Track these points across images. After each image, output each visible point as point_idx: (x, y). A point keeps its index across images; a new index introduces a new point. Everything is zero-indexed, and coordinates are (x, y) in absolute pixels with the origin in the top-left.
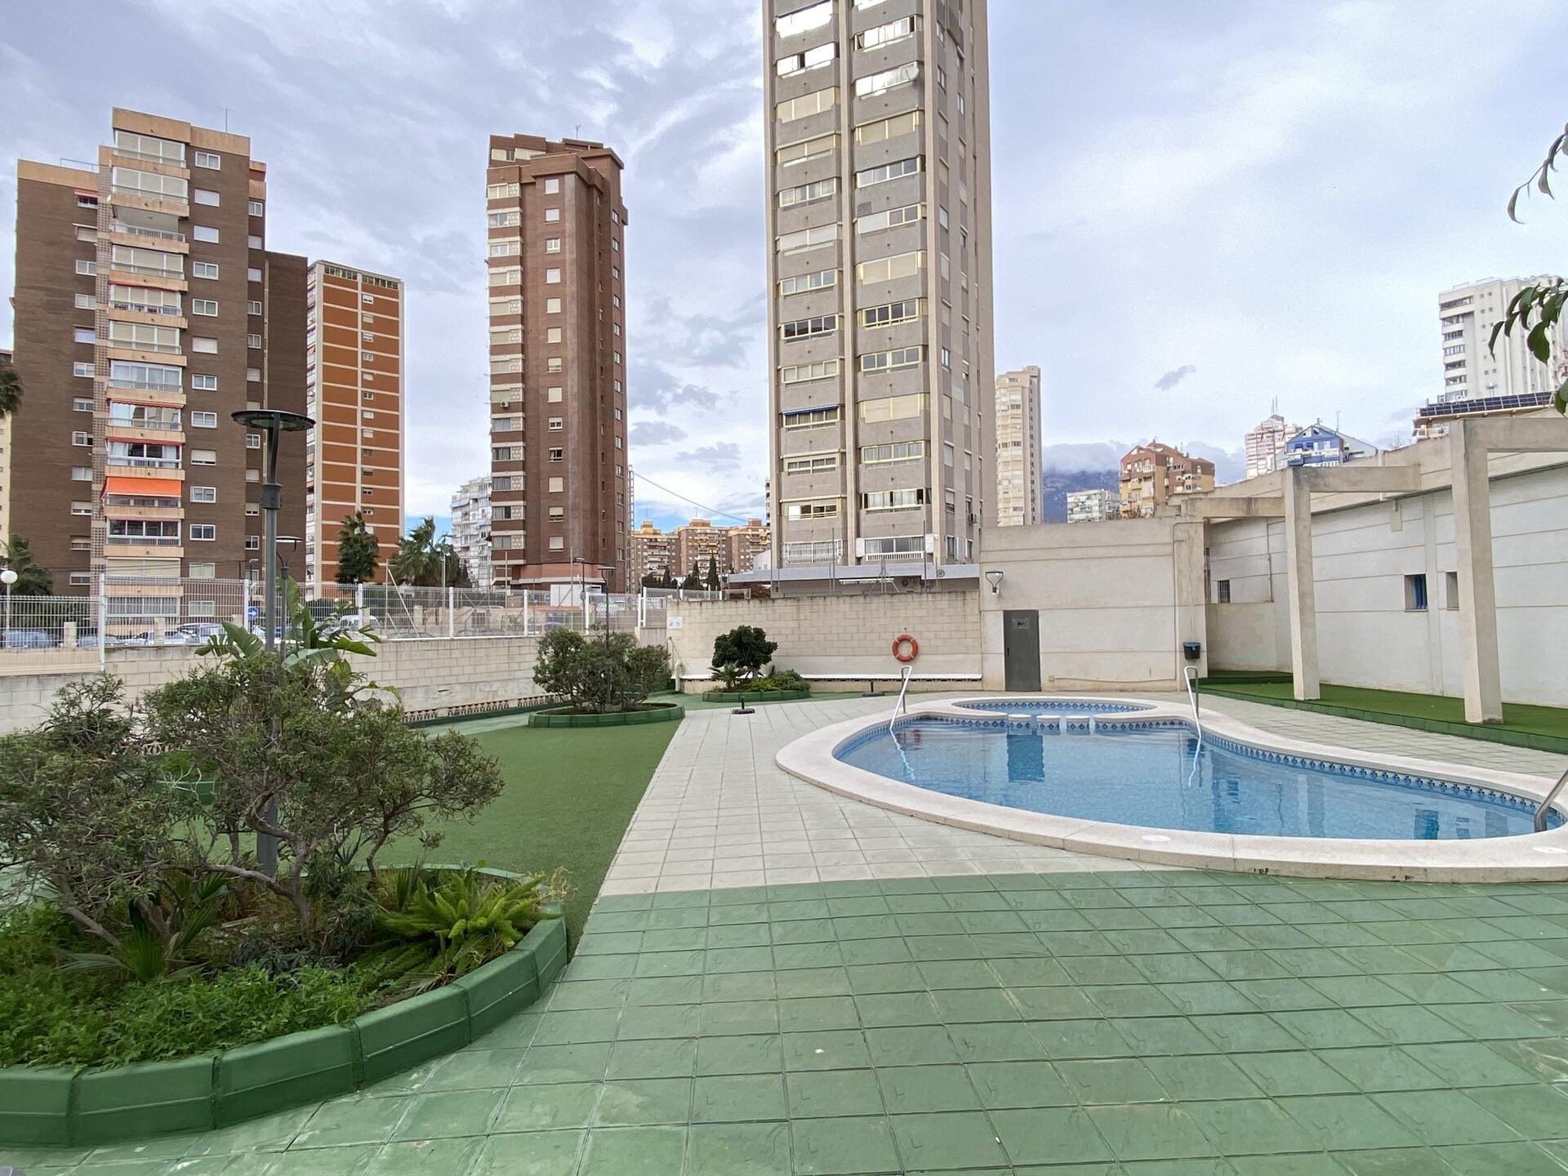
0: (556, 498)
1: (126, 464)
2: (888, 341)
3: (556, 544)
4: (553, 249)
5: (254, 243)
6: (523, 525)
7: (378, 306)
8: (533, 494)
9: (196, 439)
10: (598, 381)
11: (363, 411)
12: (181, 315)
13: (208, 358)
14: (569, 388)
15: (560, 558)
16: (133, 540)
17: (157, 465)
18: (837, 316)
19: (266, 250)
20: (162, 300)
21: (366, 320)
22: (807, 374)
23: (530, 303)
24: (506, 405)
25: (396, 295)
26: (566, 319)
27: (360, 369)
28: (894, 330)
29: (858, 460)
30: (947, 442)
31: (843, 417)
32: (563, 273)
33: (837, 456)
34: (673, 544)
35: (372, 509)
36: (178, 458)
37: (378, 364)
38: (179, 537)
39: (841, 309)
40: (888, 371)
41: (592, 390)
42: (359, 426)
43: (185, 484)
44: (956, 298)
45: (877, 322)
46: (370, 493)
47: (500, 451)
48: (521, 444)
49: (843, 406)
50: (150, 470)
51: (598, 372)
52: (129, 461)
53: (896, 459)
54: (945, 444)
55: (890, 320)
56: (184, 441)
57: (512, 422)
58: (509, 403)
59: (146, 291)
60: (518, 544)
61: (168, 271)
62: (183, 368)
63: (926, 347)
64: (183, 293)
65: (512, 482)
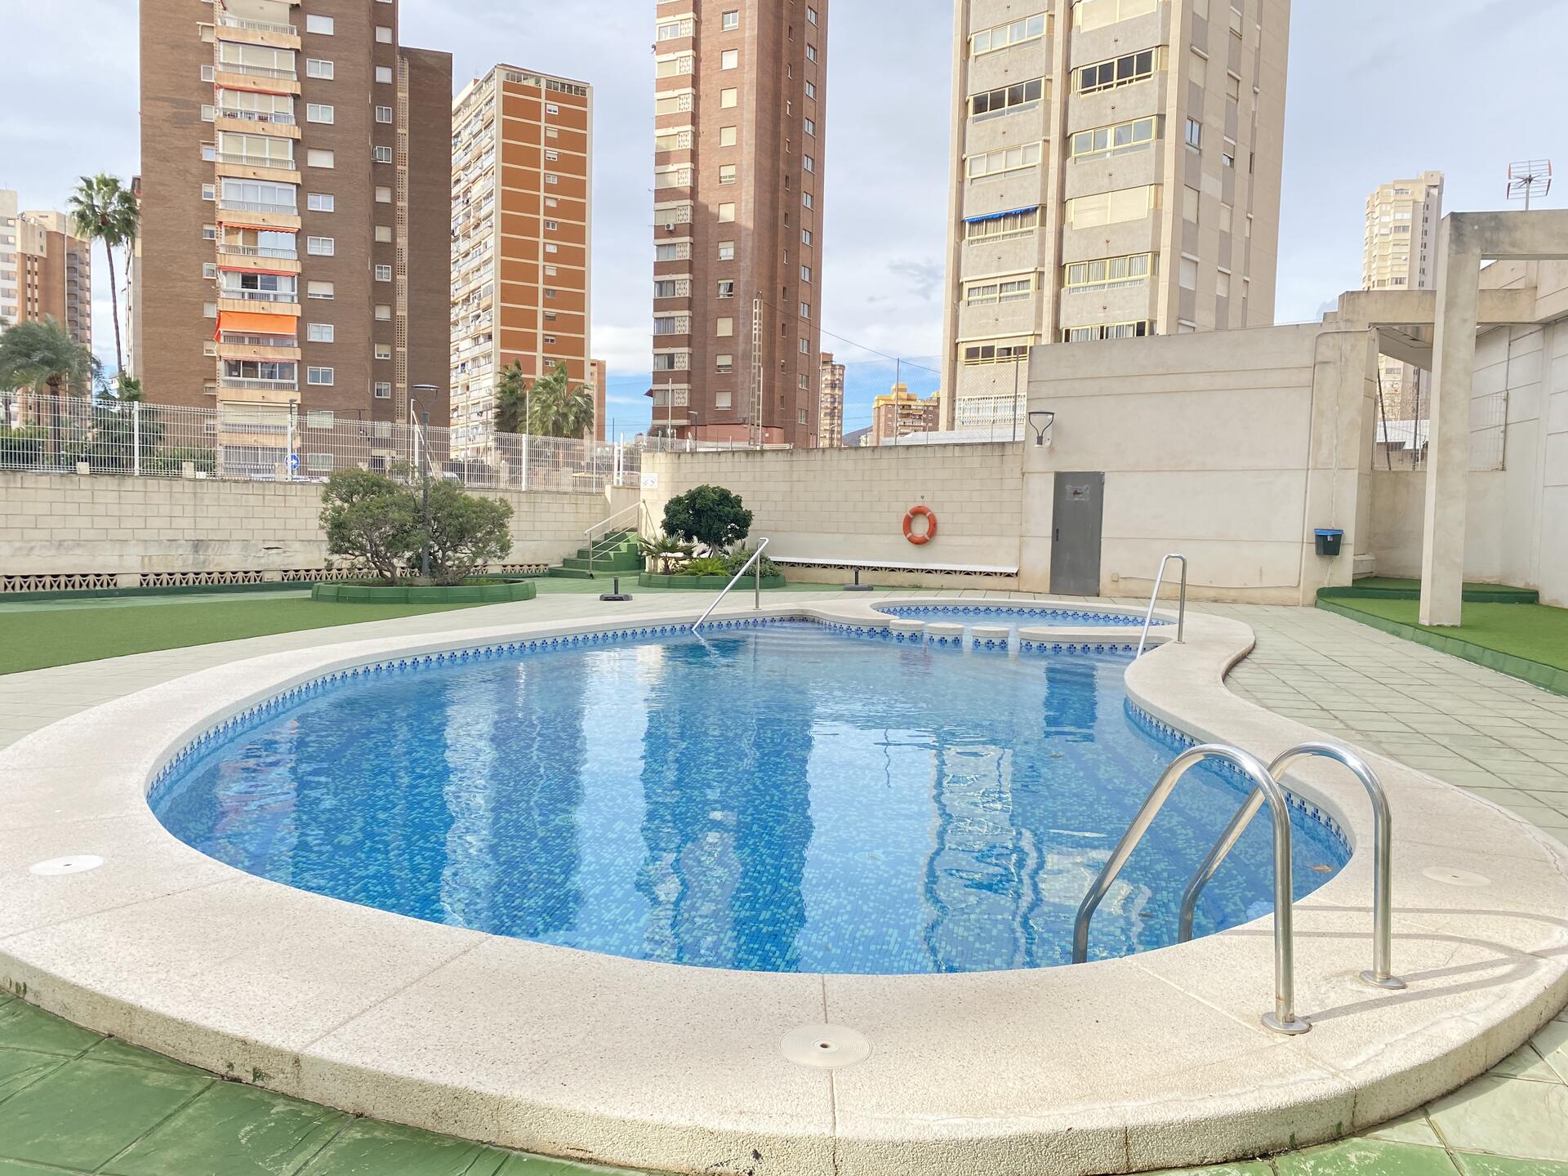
0: (726, 344)
1: (240, 297)
2: (1110, 111)
3: (724, 401)
4: (731, 25)
5: (383, 35)
6: (688, 376)
7: (564, 117)
8: (699, 339)
9: (311, 269)
10: (781, 194)
11: (545, 244)
12: (294, 123)
13: (323, 173)
14: (743, 204)
15: (728, 419)
16: (249, 382)
17: (272, 299)
18: (1043, 79)
19: (400, 45)
20: (273, 106)
21: (549, 134)
22: (998, 165)
23: (703, 97)
24: (672, 228)
25: (584, 103)
26: (742, 115)
27: (542, 194)
28: (1118, 95)
29: (1060, 282)
30: (1185, 255)
31: (1043, 223)
32: (741, 56)
33: (1033, 277)
34: (931, 412)
35: (555, 359)
36: (293, 291)
37: (562, 187)
38: (295, 381)
39: (1049, 69)
40: (1108, 155)
41: (774, 207)
42: (541, 263)
43: (302, 321)
44: (1218, 44)
45: (1097, 86)
46: (552, 341)
47: (664, 285)
48: (687, 276)
49: (1044, 208)
50: (265, 304)
51: (782, 182)
52: (243, 294)
53: (1112, 281)
54: (1183, 257)
55: (1115, 81)
56: (299, 271)
57: (678, 249)
58: (675, 225)
59: (256, 95)
60: (683, 400)
61: (279, 71)
62: (298, 185)
63: (1161, 117)
64: (296, 97)
65: (677, 324)
